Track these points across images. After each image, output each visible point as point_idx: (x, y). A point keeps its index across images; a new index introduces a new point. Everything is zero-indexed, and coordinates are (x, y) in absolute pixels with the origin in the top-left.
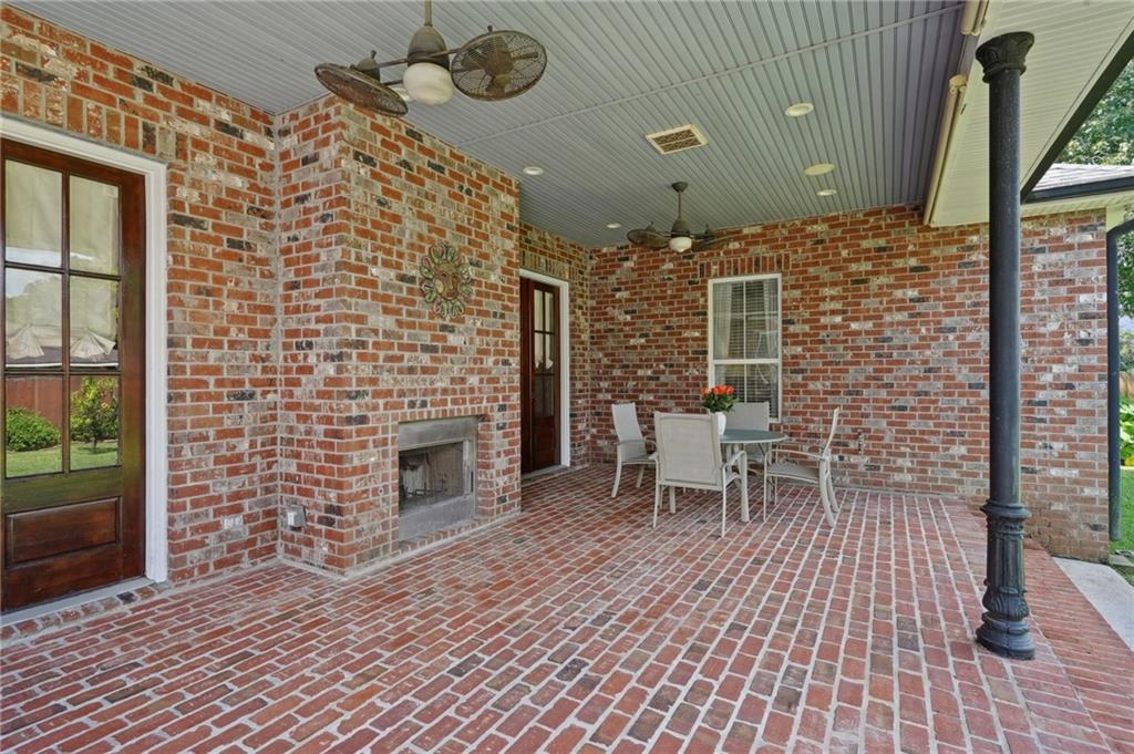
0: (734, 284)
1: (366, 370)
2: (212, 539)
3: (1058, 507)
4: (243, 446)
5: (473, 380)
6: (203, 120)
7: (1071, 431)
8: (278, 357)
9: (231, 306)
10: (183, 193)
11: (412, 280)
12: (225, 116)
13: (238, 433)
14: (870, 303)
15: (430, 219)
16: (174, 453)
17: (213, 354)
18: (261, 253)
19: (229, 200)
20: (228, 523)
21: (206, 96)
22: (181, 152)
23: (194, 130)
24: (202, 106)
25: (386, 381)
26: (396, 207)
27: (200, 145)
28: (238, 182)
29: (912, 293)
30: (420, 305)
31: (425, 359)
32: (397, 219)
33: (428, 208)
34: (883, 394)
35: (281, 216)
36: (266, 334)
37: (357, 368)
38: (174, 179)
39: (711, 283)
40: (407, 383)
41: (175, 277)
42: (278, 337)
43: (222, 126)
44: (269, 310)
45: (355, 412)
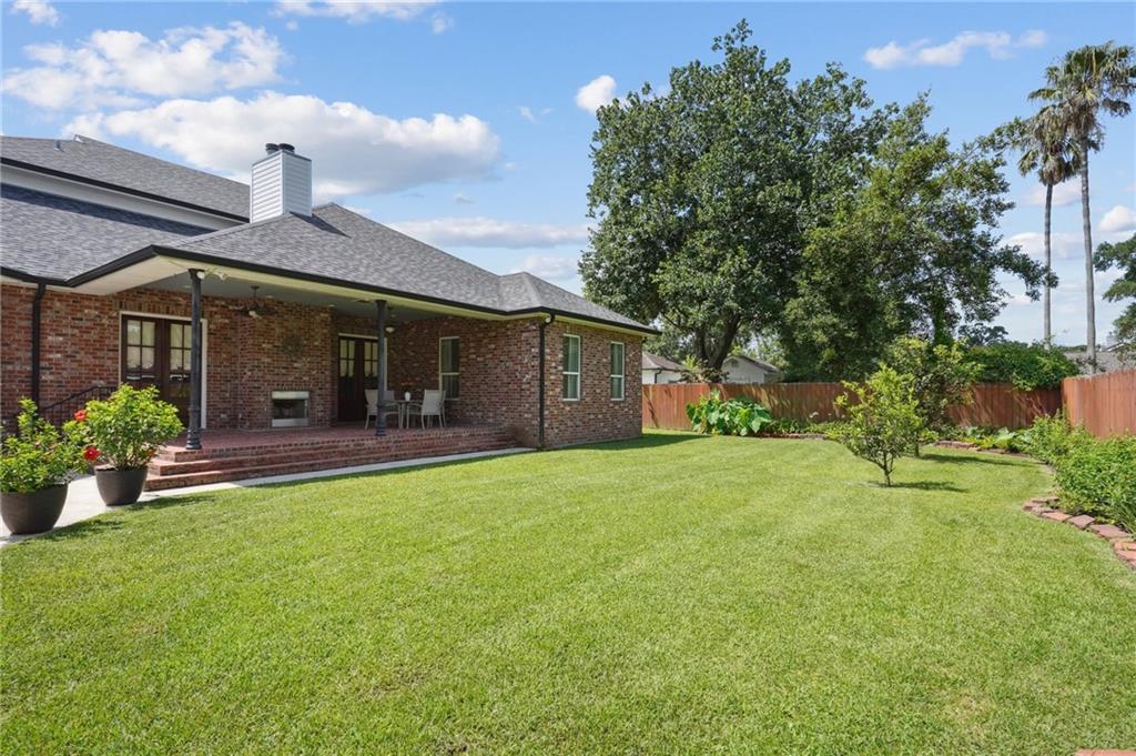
0: (453, 340)
1: (261, 374)
2: (218, 419)
3: (527, 429)
4: (228, 395)
5: (306, 378)
6: (217, 306)
7: (530, 400)
8: (238, 370)
9: (224, 356)
10: (211, 326)
11: (278, 347)
12: (223, 303)
13: (226, 391)
14: (483, 350)
15: (286, 327)
16: (208, 395)
17: (219, 369)
18: (234, 340)
19: (224, 326)
20: (222, 416)
21: (217, 299)
22: (211, 316)
23: (214, 309)
24: (217, 302)
25: (268, 377)
26: (273, 325)
27: (216, 313)
28: (227, 321)
29: (493, 346)
30: (281, 354)
31: (284, 371)
32: (273, 329)
33: (286, 324)
34: (486, 387)
35: (240, 329)
36: (234, 363)
37: (257, 373)
38: (209, 323)
39: (441, 339)
40: (276, 378)
41: (209, 348)
42: (238, 365)
43: (223, 306)
44: (235, 356)
45: (256, 385)
